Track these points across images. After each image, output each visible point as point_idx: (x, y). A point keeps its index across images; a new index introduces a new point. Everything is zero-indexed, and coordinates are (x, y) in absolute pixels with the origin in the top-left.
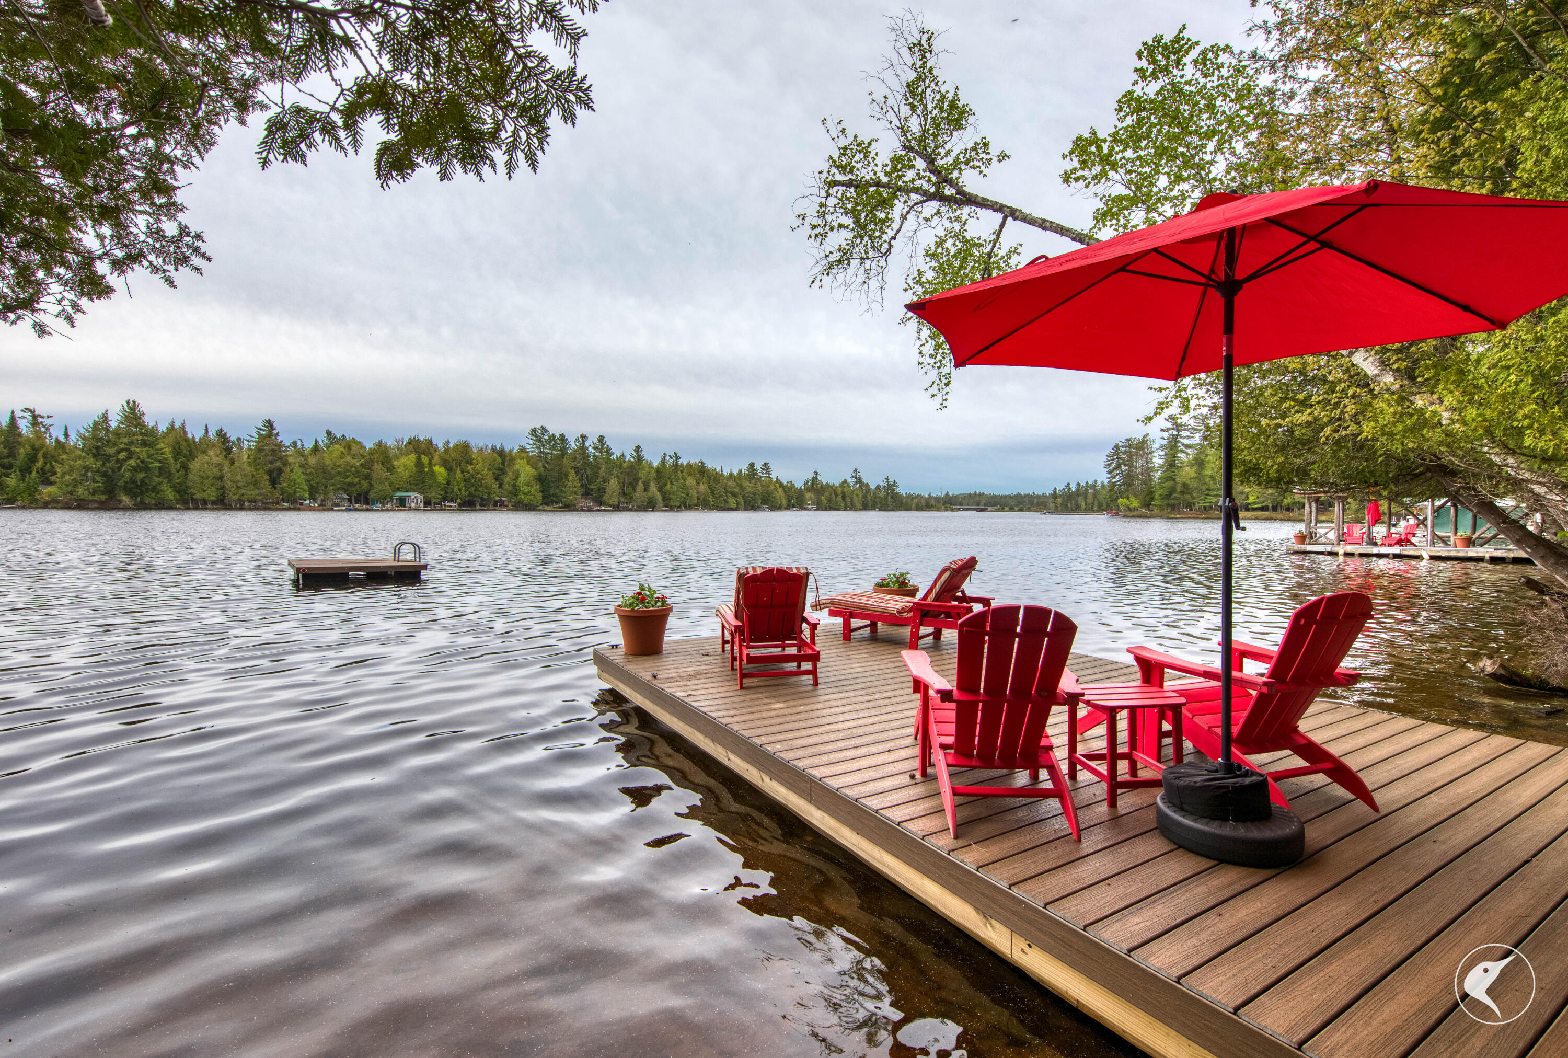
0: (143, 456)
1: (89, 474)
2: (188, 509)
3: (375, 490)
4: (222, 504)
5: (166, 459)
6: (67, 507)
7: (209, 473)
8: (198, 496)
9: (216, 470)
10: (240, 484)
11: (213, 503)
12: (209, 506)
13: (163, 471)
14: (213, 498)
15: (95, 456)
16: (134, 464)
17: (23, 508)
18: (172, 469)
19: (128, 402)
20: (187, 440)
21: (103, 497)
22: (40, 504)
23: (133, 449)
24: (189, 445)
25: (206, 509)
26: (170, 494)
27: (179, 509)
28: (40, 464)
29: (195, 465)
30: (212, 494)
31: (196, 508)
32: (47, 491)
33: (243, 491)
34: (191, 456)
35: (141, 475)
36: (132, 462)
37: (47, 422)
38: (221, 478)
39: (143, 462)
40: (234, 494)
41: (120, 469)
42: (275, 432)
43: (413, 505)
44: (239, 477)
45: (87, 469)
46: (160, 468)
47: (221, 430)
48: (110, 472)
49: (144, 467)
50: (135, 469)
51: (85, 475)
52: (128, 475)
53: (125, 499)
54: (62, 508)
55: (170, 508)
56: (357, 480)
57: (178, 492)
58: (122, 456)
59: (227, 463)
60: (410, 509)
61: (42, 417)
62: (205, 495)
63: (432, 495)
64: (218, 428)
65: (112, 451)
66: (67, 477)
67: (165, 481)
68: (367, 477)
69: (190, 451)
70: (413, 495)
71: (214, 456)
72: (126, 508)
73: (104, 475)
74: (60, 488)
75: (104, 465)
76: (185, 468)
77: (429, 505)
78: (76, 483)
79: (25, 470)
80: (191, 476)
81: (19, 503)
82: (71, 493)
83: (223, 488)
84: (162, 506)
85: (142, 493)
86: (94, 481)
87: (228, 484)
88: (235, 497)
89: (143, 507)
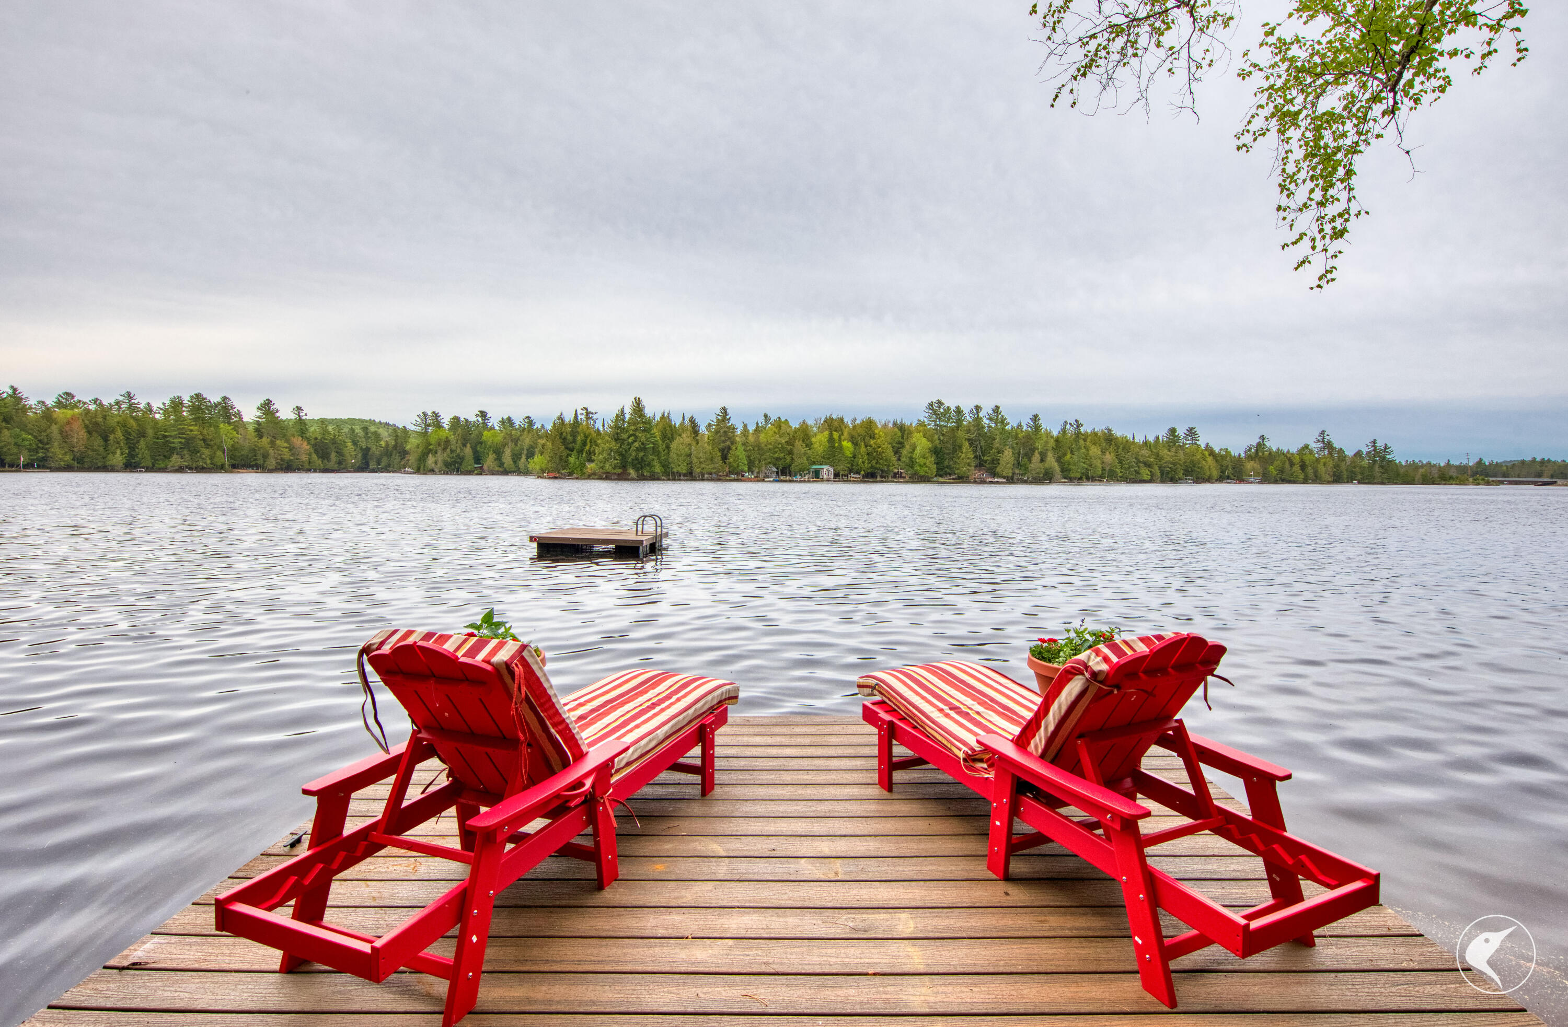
0: (643, 439)
1: (612, 454)
2: (669, 480)
3: (796, 464)
4: (690, 476)
5: (657, 441)
6: (600, 478)
7: (683, 452)
8: (675, 470)
9: (687, 449)
10: (702, 460)
11: (685, 475)
12: (682, 478)
13: (655, 450)
14: (684, 472)
15: (616, 440)
16: (637, 446)
17: (577, 478)
18: (660, 449)
19: (635, 399)
20: (670, 426)
21: (620, 471)
22: (586, 476)
23: (637, 434)
24: (671, 430)
25: (680, 480)
26: (658, 469)
27: (664, 480)
28: (587, 448)
29: (674, 445)
30: (683, 469)
31: (674, 479)
32: (591, 466)
33: (703, 466)
34: (672, 439)
35: (641, 454)
36: (636, 444)
37: (595, 417)
38: (690, 455)
39: (643, 444)
40: (699, 468)
41: (629, 449)
42: (728, 417)
43: (825, 477)
44: (701, 455)
45: (611, 450)
46: (653, 448)
47: (692, 417)
48: (624, 453)
49: (643, 448)
50: (638, 450)
51: (610, 454)
52: (634, 454)
53: (632, 472)
54: (598, 479)
55: (658, 479)
56: (782, 455)
57: (663, 466)
58: (631, 440)
59: (694, 443)
60: (822, 480)
61: (592, 413)
62: (679, 469)
63: (841, 468)
64: (690, 416)
65: (625, 436)
66: (601, 456)
67: (656, 458)
68: (790, 453)
69: (672, 435)
70: (825, 467)
71: (686, 438)
72: (633, 479)
73: (621, 454)
74: (597, 464)
75: (621, 446)
76: (668, 447)
77: (838, 477)
78: (606, 460)
79: (580, 451)
80: (671, 454)
81: (575, 475)
82: (602, 468)
83: (691, 463)
84: (653, 478)
85: (642, 468)
86: (615, 459)
87: (694, 460)
88: (698, 471)
89: (642, 478)
